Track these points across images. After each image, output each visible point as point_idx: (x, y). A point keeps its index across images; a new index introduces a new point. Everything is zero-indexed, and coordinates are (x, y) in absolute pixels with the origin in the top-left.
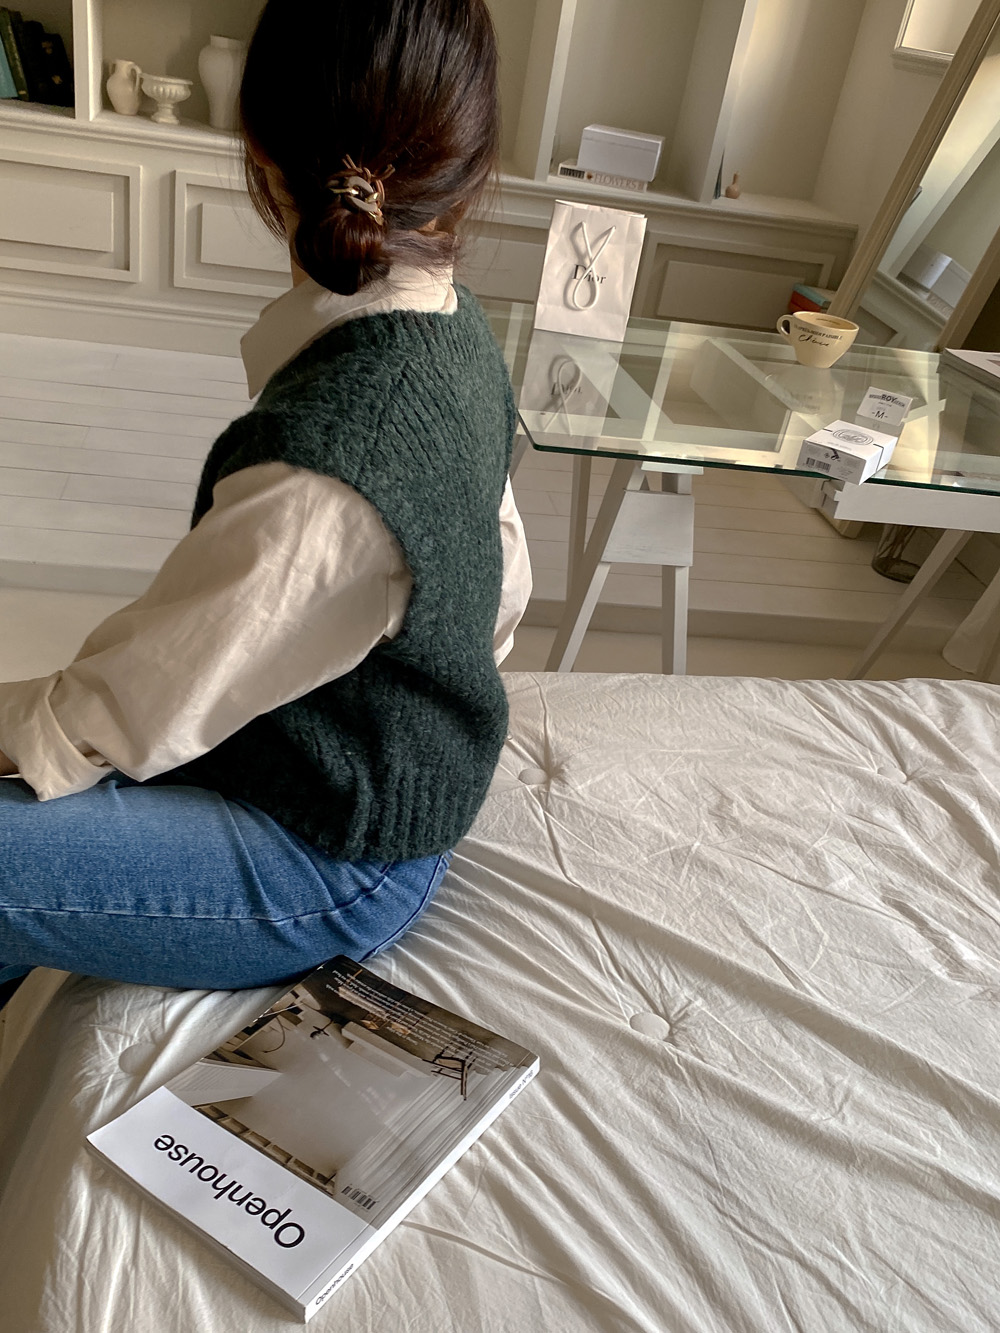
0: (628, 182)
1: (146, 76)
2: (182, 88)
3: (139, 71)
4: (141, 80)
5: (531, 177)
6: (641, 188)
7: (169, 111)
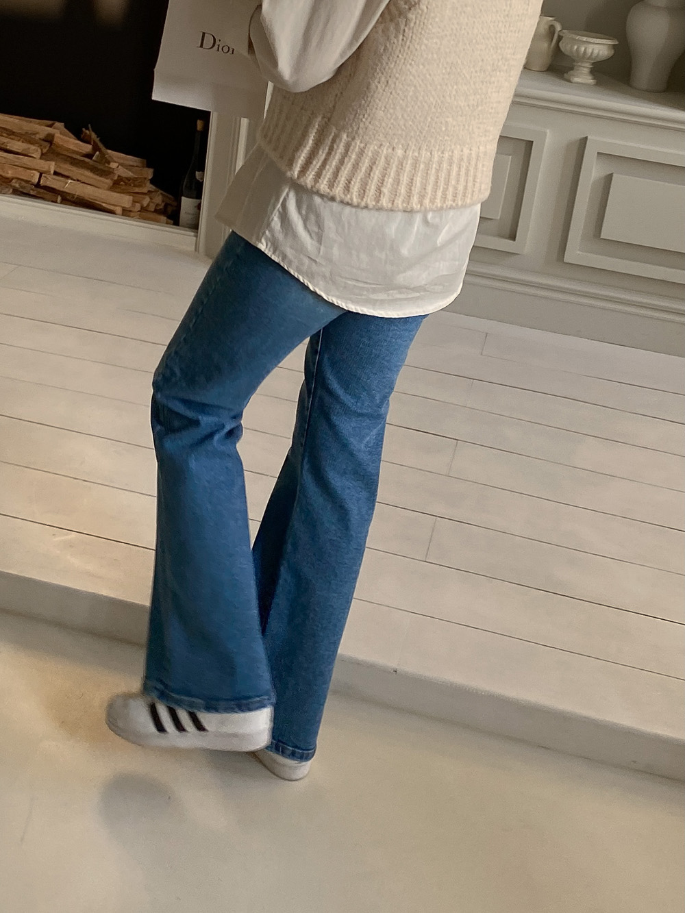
1: (566, 33)
2: (606, 47)
3: (558, 27)
4: (560, 38)
7: (586, 71)
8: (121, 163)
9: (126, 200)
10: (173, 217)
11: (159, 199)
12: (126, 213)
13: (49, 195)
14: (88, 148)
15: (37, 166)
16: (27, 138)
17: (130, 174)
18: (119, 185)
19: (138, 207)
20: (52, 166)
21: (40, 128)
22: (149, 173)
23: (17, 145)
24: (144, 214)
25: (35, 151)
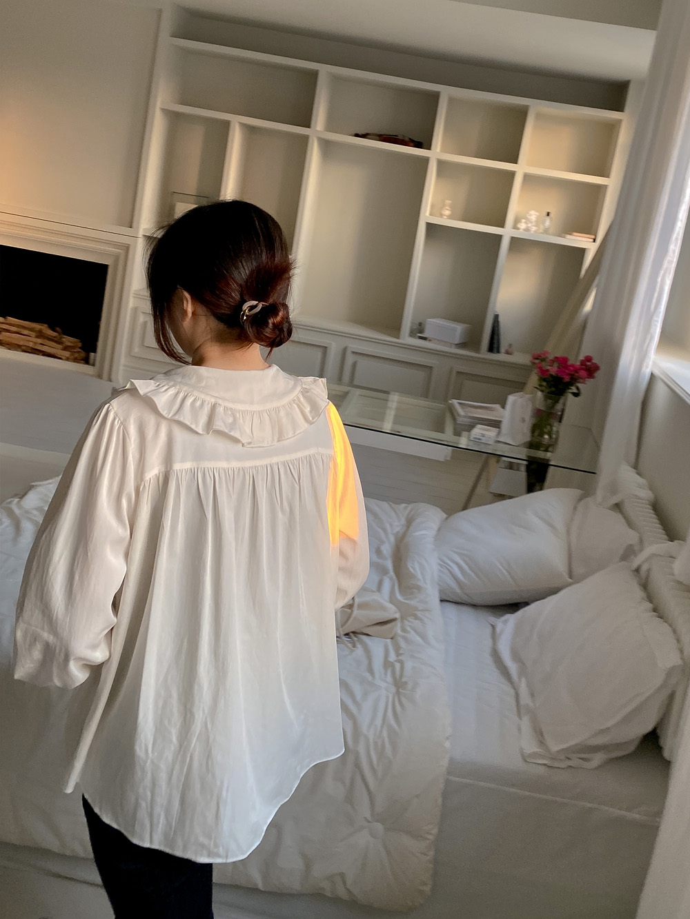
0: (445, 343)
5: (398, 338)
6: (451, 347)
8: (68, 340)
9: (67, 354)
10: (86, 361)
11: (83, 354)
12: (67, 359)
13: (37, 352)
14: (55, 334)
15: (33, 341)
16: (31, 330)
17: (70, 344)
18: (66, 348)
19: (72, 357)
20: (39, 341)
21: (37, 326)
22: (80, 345)
23: (26, 332)
24: (76, 360)
25: (33, 334)
